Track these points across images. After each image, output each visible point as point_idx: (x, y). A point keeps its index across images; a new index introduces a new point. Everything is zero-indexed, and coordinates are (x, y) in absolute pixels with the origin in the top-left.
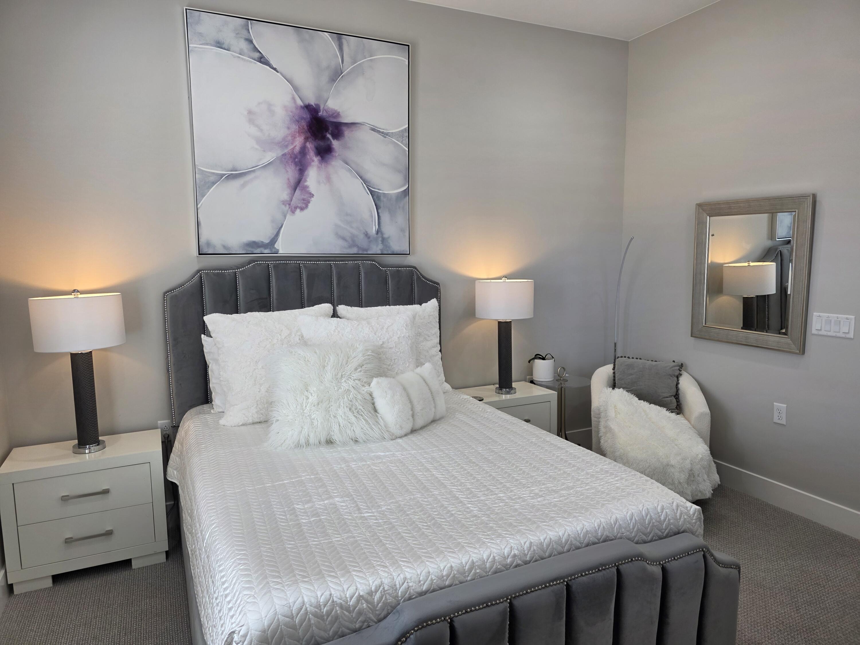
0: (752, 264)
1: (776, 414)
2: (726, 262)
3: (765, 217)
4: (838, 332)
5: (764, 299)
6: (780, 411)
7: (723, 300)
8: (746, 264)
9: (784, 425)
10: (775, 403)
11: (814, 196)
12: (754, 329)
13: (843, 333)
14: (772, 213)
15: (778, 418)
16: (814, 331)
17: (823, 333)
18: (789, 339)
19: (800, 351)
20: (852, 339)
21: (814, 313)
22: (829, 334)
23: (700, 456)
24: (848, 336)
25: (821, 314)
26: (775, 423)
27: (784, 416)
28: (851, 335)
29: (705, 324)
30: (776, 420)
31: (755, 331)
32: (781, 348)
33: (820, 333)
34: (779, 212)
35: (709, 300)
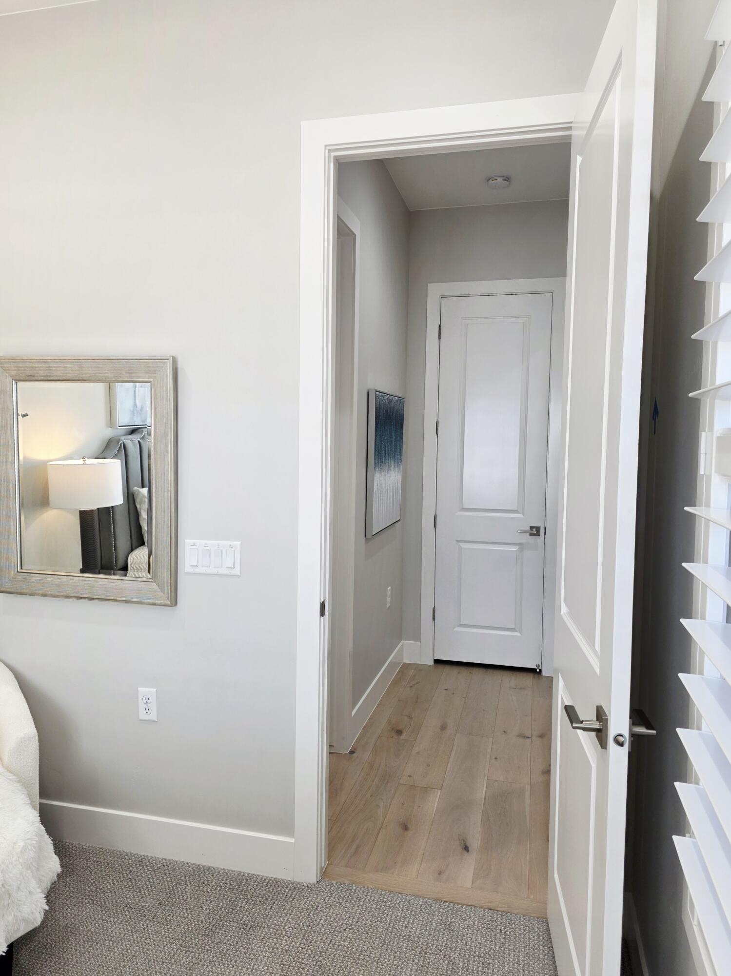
0: (89, 461)
1: (142, 705)
2: (52, 457)
3: (99, 389)
4: (218, 567)
5: (107, 512)
6: (147, 700)
7: (49, 516)
8: (81, 462)
9: (154, 721)
10: (139, 689)
11: (175, 360)
12: (97, 570)
13: (227, 568)
14: (110, 382)
15: (146, 711)
16: (188, 569)
17: (201, 570)
18: (155, 584)
19: (171, 602)
20: (239, 576)
21: (186, 540)
22: (209, 571)
23: (21, 844)
24: (233, 572)
25: (197, 542)
26: (141, 720)
27: (153, 706)
28: (237, 571)
29: (21, 569)
30: (142, 715)
31: (100, 573)
32: (143, 598)
33: (197, 570)
34: (118, 381)
35: (25, 518)
